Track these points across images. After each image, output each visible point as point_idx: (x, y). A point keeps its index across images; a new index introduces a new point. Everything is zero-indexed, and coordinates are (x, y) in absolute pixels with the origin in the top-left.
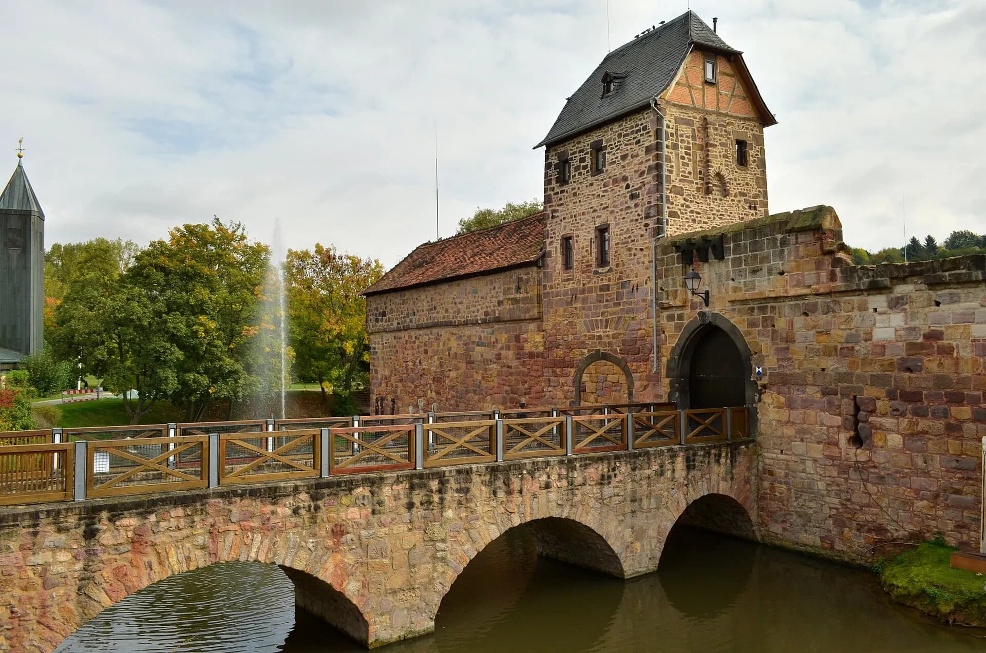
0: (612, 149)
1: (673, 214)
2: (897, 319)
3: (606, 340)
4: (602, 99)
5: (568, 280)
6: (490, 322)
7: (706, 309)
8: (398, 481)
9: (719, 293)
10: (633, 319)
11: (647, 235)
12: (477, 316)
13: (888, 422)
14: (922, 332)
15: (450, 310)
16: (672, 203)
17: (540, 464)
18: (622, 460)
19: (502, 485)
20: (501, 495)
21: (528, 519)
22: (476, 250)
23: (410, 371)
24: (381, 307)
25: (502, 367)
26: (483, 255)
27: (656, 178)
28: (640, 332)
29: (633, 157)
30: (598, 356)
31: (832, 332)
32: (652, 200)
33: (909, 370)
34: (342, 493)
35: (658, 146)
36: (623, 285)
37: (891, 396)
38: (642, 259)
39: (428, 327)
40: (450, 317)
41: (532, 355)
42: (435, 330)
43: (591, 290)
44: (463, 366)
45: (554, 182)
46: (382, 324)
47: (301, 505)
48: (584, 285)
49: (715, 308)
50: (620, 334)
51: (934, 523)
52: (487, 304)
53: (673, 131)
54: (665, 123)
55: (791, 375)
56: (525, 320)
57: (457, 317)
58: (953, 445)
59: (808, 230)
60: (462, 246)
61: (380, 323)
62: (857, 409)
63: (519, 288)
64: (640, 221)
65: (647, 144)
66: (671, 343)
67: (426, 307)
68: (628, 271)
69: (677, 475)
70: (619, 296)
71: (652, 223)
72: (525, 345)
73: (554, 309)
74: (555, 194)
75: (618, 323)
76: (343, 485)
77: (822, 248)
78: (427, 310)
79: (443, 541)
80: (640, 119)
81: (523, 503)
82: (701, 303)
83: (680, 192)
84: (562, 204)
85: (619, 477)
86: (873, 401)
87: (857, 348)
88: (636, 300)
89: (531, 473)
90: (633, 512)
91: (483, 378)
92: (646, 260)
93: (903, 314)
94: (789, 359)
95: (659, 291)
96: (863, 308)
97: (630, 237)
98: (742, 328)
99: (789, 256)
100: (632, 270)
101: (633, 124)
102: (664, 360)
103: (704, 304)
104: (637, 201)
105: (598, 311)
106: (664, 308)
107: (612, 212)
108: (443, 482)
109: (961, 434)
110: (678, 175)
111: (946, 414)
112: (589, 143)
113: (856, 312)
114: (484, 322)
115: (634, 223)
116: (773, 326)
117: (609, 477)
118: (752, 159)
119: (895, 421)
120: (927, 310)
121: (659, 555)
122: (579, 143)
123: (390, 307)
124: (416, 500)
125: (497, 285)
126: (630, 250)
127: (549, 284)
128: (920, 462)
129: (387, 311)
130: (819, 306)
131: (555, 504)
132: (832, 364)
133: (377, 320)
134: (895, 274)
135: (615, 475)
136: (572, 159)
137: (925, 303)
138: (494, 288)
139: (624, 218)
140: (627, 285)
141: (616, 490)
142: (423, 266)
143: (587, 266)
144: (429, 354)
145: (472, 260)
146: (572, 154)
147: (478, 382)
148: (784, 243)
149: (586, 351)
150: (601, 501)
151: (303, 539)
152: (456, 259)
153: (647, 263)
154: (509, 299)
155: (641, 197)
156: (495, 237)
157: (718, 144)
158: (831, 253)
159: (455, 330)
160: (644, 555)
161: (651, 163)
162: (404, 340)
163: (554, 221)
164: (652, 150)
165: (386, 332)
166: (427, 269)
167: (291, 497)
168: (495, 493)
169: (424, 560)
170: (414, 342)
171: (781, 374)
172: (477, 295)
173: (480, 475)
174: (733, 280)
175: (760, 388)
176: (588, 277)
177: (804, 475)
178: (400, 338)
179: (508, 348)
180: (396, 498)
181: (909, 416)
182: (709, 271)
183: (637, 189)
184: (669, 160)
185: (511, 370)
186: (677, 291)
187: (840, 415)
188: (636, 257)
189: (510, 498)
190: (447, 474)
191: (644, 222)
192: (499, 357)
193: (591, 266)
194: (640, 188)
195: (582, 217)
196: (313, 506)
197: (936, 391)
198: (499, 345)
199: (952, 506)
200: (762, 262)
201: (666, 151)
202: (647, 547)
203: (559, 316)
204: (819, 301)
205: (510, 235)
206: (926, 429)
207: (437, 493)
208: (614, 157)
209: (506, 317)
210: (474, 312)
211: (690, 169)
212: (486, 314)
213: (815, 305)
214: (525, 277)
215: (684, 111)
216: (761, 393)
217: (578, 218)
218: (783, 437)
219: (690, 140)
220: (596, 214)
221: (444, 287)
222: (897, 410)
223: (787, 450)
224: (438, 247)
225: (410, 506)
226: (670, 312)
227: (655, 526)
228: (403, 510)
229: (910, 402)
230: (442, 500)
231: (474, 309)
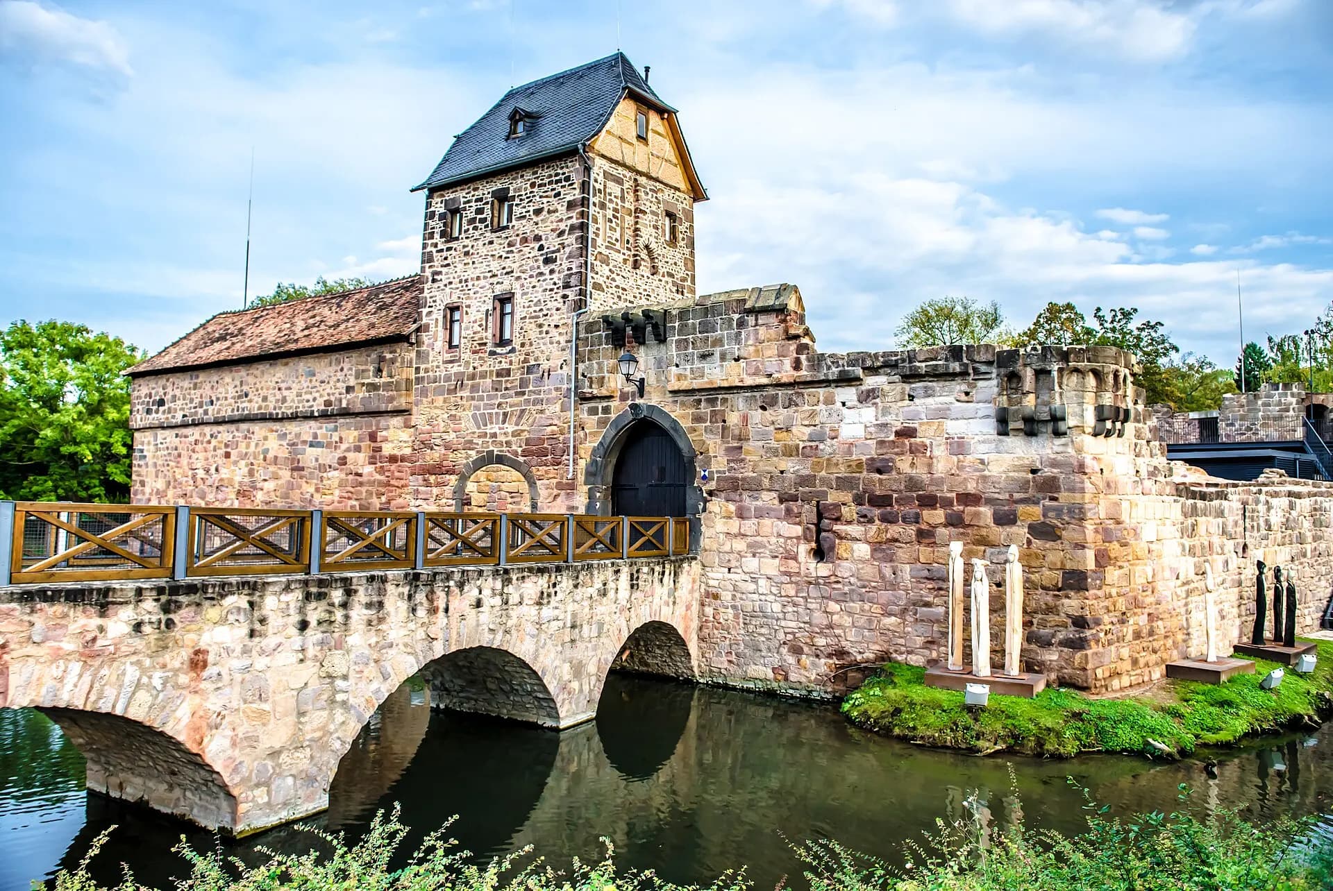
0: (521, 200)
1: (597, 286)
2: (868, 414)
3: (503, 439)
4: (506, 140)
5: (451, 362)
6: (333, 415)
7: (638, 401)
8: (287, 588)
9: (658, 381)
10: (542, 411)
11: (564, 308)
12: (312, 406)
13: (855, 530)
14: (894, 429)
15: (271, 398)
16: (597, 273)
17: (470, 573)
18: (564, 573)
19: (424, 600)
20: (421, 612)
21: (453, 649)
22: (311, 321)
23: (199, 482)
24: (157, 393)
25: (347, 474)
26: (322, 327)
27: (580, 241)
28: (549, 429)
29: (549, 212)
30: (489, 459)
31: (794, 429)
32: (574, 266)
33: (879, 471)
34: (207, 603)
35: (584, 202)
36: (530, 370)
37: (858, 500)
38: (557, 338)
39: (232, 421)
40: (271, 407)
41: (393, 459)
42: (244, 426)
43: (483, 375)
44: (286, 474)
45: (437, 236)
46: (159, 417)
47: (146, 618)
48: (474, 368)
49: (653, 399)
50: (523, 431)
51: (902, 641)
52: (328, 391)
53: (602, 187)
54: (593, 176)
55: (744, 479)
56: (387, 412)
57: (281, 408)
58: (924, 552)
59: (770, 311)
60: (287, 315)
61: (154, 415)
62: (820, 516)
63: (379, 371)
64: (555, 290)
65: (569, 198)
66: (593, 443)
67: (232, 392)
68: (537, 353)
69: (620, 595)
70: (523, 383)
71: (572, 294)
72: (384, 445)
73: (430, 399)
74: (438, 251)
75: (520, 417)
76: (210, 590)
77: (786, 331)
78: (233, 398)
79: (345, 677)
80: (562, 168)
81: (448, 626)
82: (633, 394)
83: (605, 261)
84: (448, 265)
85: (560, 596)
86: (837, 506)
87: (821, 446)
88: (546, 388)
89: (461, 585)
90: (573, 641)
91: (317, 490)
92: (562, 339)
93: (873, 409)
94: (742, 460)
95: (580, 377)
96: (829, 401)
97: (541, 310)
98: (685, 424)
99: (746, 341)
100: (542, 352)
101: (553, 173)
102: (582, 464)
103: (637, 395)
104: (552, 266)
105: (493, 402)
106: (584, 399)
107: (518, 278)
108: (349, 592)
109: (933, 540)
110: (604, 240)
111: (917, 519)
112: (490, 190)
113: (822, 406)
114: (324, 415)
115: (548, 293)
116: (724, 421)
117: (549, 595)
118: (681, 236)
119: (863, 529)
120: (900, 404)
121: (598, 696)
122: (476, 189)
123: (171, 393)
124: (313, 618)
125: (346, 366)
126: (540, 326)
127: (423, 366)
128: (888, 572)
129: (168, 398)
130: (780, 399)
131: (487, 630)
132: (791, 466)
133: (149, 411)
134: (869, 363)
135: (556, 592)
136: (465, 209)
137: (898, 397)
138: (342, 370)
139: (534, 287)
140: (535, 370)
141: (557, 612)
142: (226, 340)
143: (480, 344)
144: (233, 458)
145: (306, 332)
146: (465, 203)
147: (308, 496)
148: (741, 324)
149: (473, 453)
150: (538, 626)
151: (144, 671)
152: (280, 332)
153: (563, 344)
154: (363, 384)
155: (559, 262)
156: (339, 306)
157: (648, 211)
158: (797, 337)
159: (277, 426)
160: (582, 697)
161: (574, 221)
162: (192, 439)
163: (436, 285)
164: (576, 205)
165: (163, 428)
166: (233, 344)
167: (131, 606)
168: (414, 610)
169: (318, 705)
170: (209, 442)
171: (732, 478)
172: (314, 379)
173: (398, 585)
174: (677, 366)
175: (705, 495)
176: (480, 358)
177: (755, 597)
178: (186, 437)
179: (358, 449)
180: (285, 612)
181: (877, 522)
182: (646, 355)
183: (553, 252)
184: (595, 221)
185: (360, 479)
186: (604, 377)
187: (799, 524)
188: (549, 336)
189: (433, 619)
190: (354, 581)
191: (562, 292)
192: (343, 461)
193: (485, 344)
194: (558, 251)
195: (476, 283)
196: (163, 622)
197: (908, 494)
198: (344, 446)
199: (922, 621)
200: (714, 345)
201: (592, 210)
202: (586, 688)
203: (436, 408)
204: (780, 393)
205: (361, 304)
206: (896, 536)
207: (341, 609)
208: (524, 210)
209: (359, 408)
210: (308, 401)
211: (617, 235)
212: (328, 403)
213: (775, 397)
214: (389, 356)
215: (613, 165)
216: (706, 501)
217: (470, 284)
218: (732, 552)
219: (619, 201)
220: (495, 280)
221: (262, 367)
222: (865, 516)
223: (736, 567)
224: (249, 317)
225: (304, 625)
226: (592, 404)
227: (595, 659)
228: (294, 631)
229: (879, 506)
230: (347, 617)
231: (310, 397)
